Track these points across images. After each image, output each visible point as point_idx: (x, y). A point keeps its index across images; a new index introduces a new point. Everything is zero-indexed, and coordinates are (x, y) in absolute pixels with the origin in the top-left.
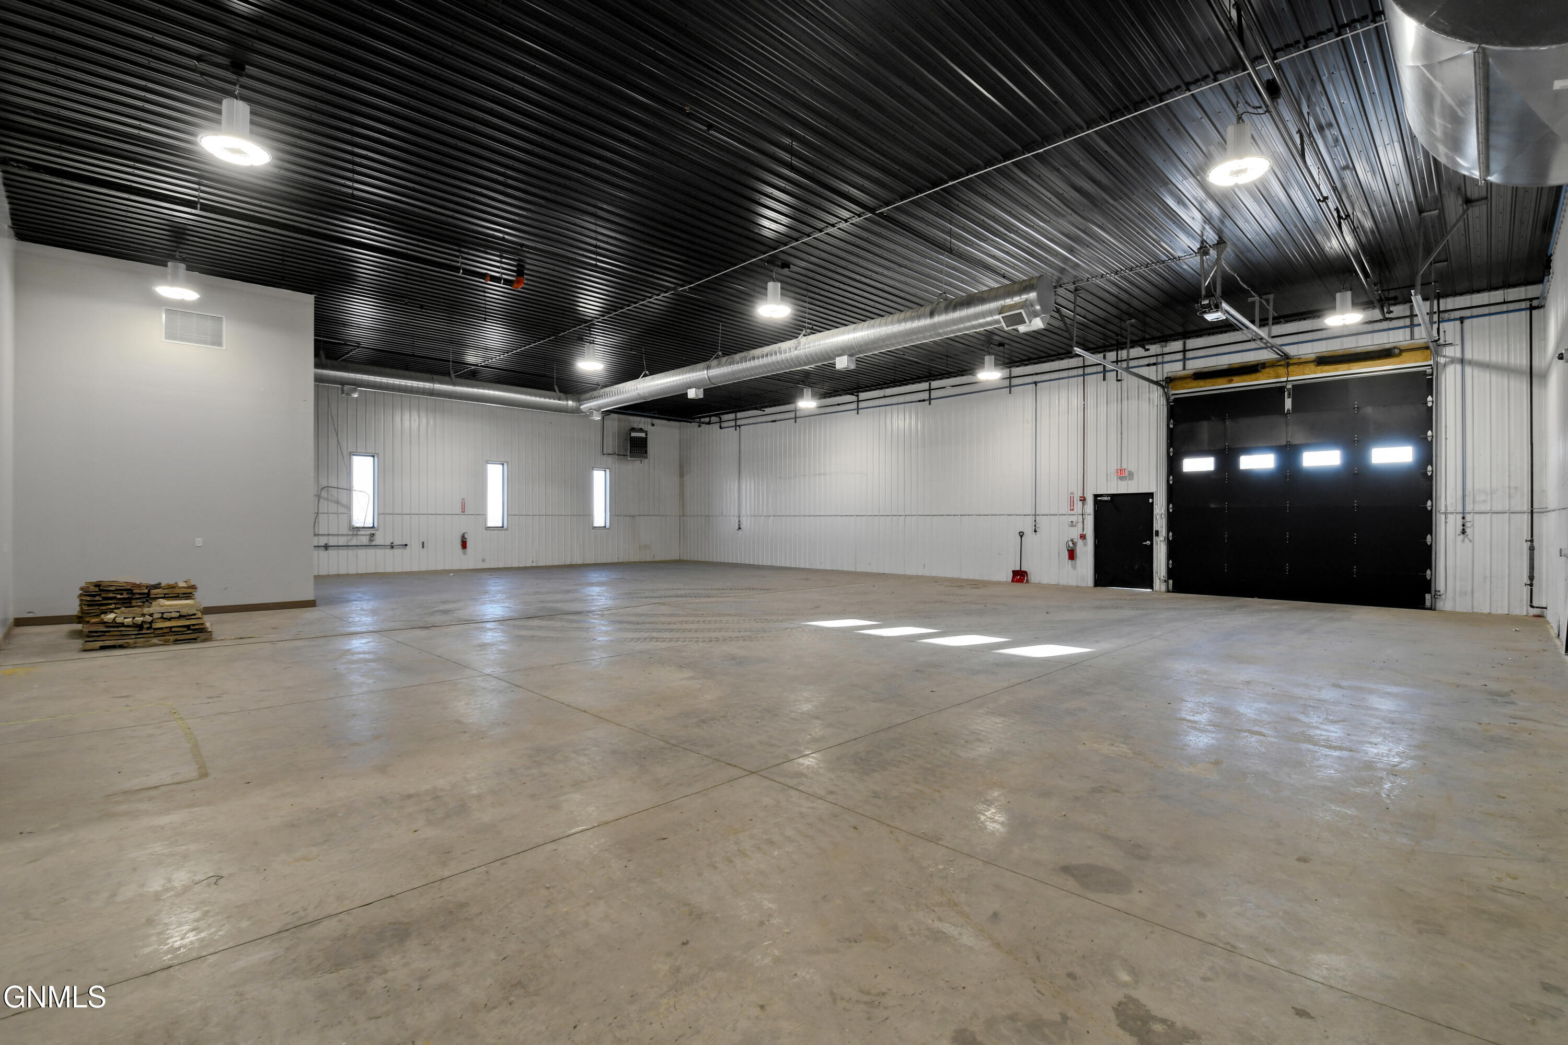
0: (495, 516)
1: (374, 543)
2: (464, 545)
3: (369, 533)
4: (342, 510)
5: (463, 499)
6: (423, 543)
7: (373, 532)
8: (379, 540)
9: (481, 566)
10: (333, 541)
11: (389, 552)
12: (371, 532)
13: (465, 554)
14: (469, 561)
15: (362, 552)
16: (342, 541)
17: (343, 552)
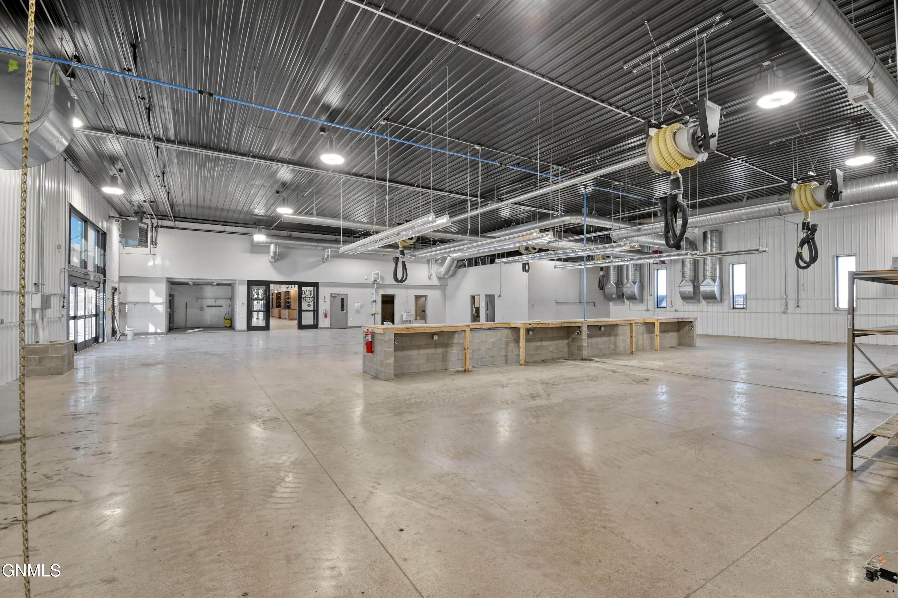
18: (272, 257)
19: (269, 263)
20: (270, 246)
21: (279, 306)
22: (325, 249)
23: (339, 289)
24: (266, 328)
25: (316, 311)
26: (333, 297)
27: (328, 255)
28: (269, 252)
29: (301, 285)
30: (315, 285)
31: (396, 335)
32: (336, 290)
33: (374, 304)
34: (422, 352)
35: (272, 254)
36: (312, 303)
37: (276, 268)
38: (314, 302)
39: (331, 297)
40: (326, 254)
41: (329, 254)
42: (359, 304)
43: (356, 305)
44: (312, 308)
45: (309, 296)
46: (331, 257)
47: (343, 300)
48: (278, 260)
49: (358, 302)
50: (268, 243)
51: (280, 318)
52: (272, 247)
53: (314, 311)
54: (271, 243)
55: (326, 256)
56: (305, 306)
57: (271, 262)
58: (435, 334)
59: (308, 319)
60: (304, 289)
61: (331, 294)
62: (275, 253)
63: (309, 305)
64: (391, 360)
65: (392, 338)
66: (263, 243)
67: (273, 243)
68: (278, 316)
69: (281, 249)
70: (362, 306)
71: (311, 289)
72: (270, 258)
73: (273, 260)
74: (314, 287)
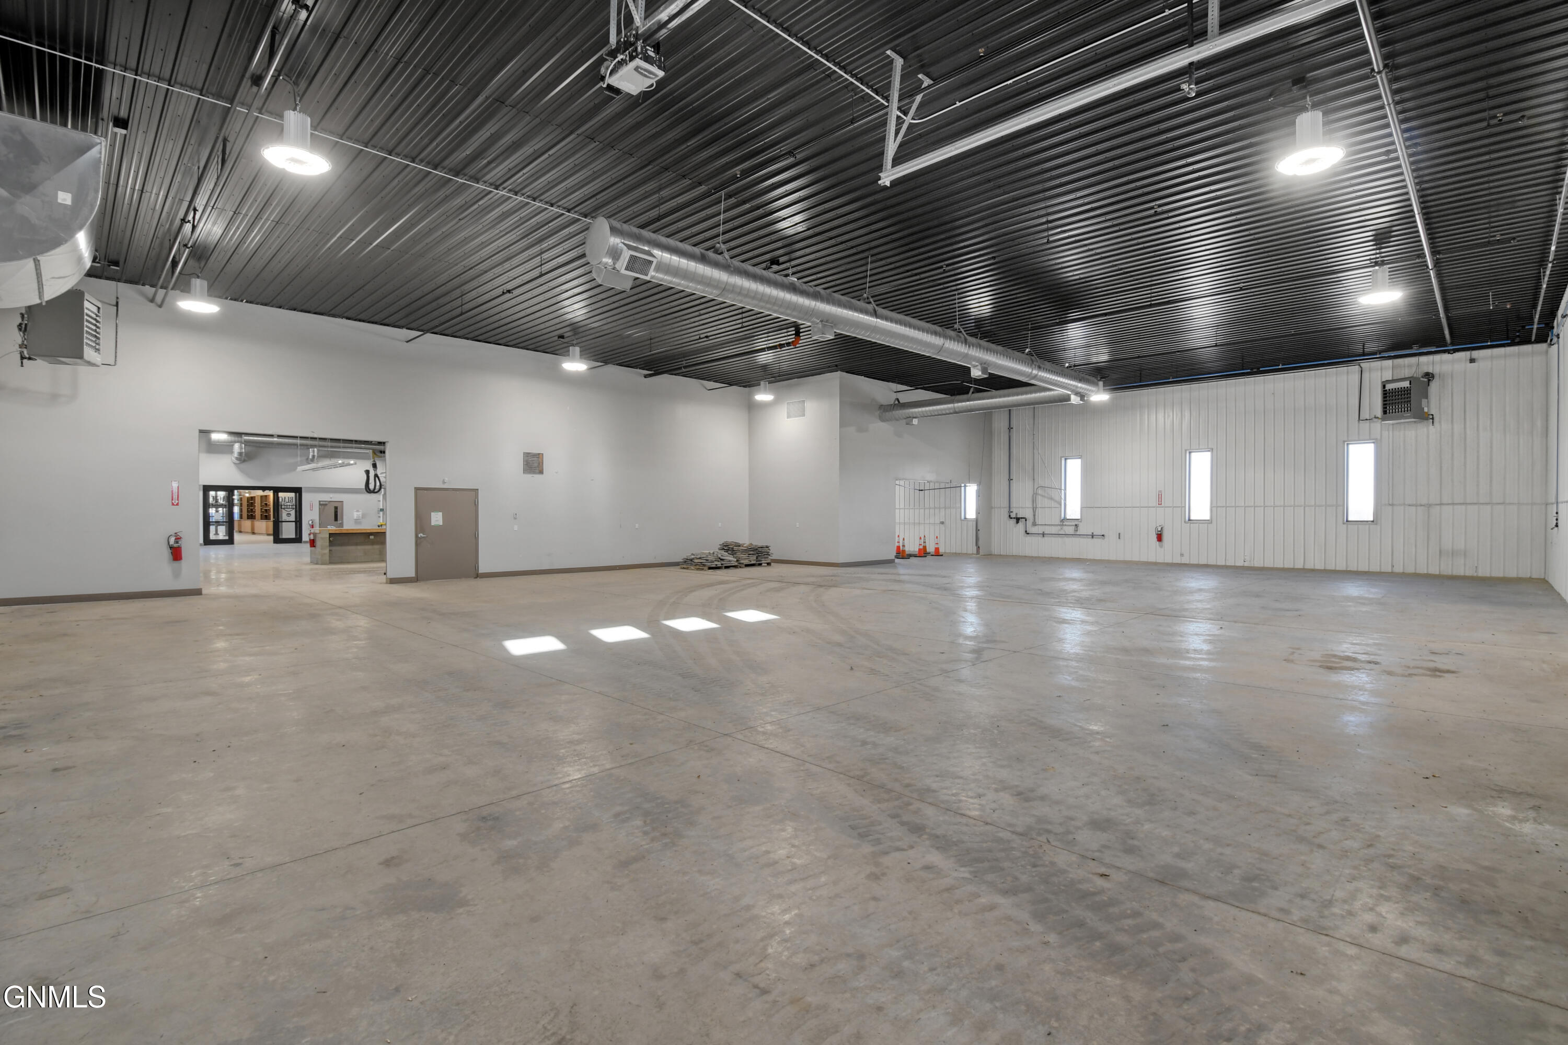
0: (1200, 508)
1: (1078, 533)
2: (1160, 538)
3: (1074, 524)
4: (1053, 504)
5: (1160, 491)
6: (1119, 534)
7: (1077, 523)
8: (1081, 531)
9: (1177, 560)
10: (1047, 530)
11: (1090, 540)
12: (1076, 524)
13: (1161, 546)
14: (1164, 554)
15: (1067, 540)
16: (1054, 530)
17: (1053, 539)
18: (237, 459)
19: (233, 465)
20: (233, 445)
21: (251, 517)
22: (309, 449)
23: (331, 495)
24: (230, 541)
25: (298, 522)
26: (323, 505)
27: (314, 456)
28: (232, 452)
29: (277, 490)
30: (298, 491)
31: (330, 534)
32: (326, 497)
33: (381, 513)
34: (359, 547)
35: (236, 455)
36: (293, 513)
37: (242, 471)
38: (296, 512)
39: (320, 504)
40: (311, 454)
41: (316, 454)
42: (360, 513)
43: (356, 515)
44: (293, 518)
45: (288, 504)
46: (318, 457)
47: (336, 508)
48: (244, 461)
49: (358, 511)
50: (232, 442)
51: (253, 533)
52: (237, 446)
53: (296, 522)
54: (235, 442)
55: (311, 457)
56: (284, 516)
57: (234, 463)
58: (371, 534)
59: (288, 530)
60: (281, 495)
61: (320, 501)
62: (240, 454)
63: (289, 515)
64: (327, 551)
65: (328, 536)
66: (224, 442)
67: (238, 442)
68: (250, 530)
69: (249, 449)
70: (364, 516)
71: (292, 495)
72: (234, 459)
73: (238, 462)
74: (296, 493)
